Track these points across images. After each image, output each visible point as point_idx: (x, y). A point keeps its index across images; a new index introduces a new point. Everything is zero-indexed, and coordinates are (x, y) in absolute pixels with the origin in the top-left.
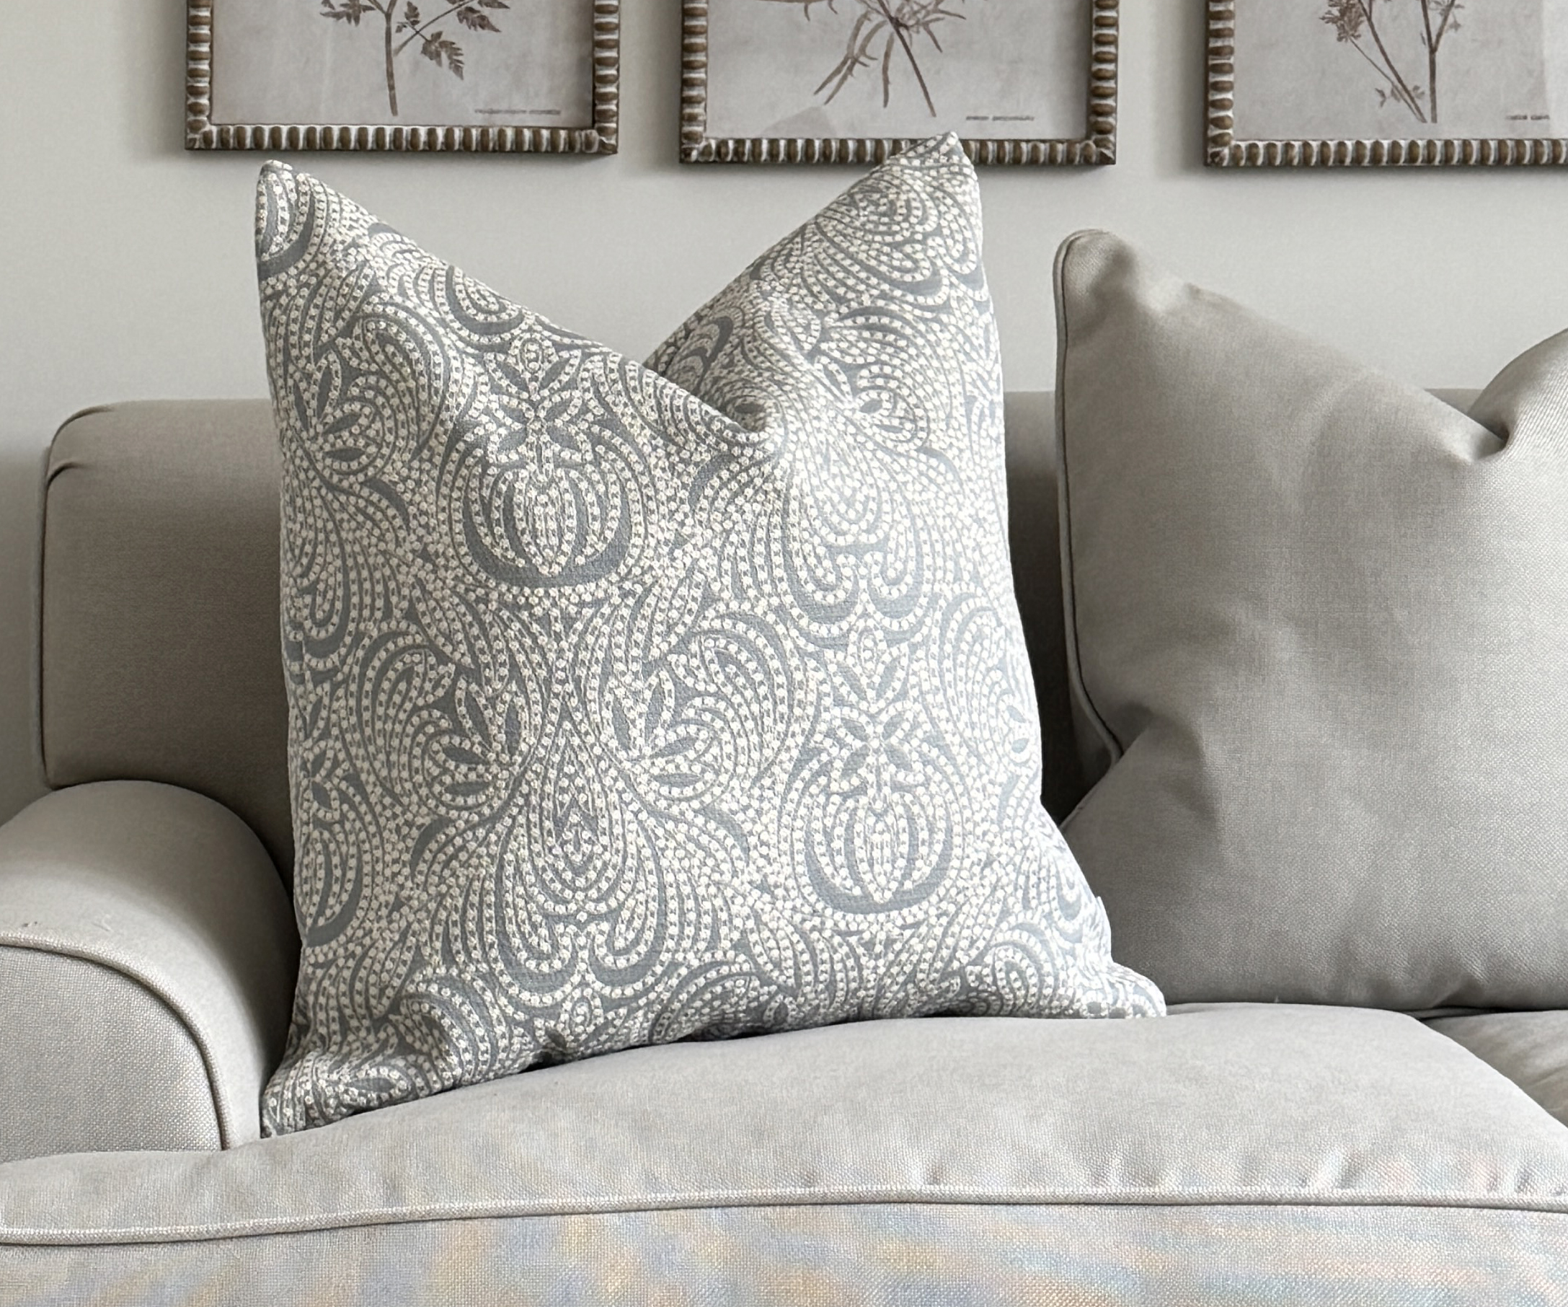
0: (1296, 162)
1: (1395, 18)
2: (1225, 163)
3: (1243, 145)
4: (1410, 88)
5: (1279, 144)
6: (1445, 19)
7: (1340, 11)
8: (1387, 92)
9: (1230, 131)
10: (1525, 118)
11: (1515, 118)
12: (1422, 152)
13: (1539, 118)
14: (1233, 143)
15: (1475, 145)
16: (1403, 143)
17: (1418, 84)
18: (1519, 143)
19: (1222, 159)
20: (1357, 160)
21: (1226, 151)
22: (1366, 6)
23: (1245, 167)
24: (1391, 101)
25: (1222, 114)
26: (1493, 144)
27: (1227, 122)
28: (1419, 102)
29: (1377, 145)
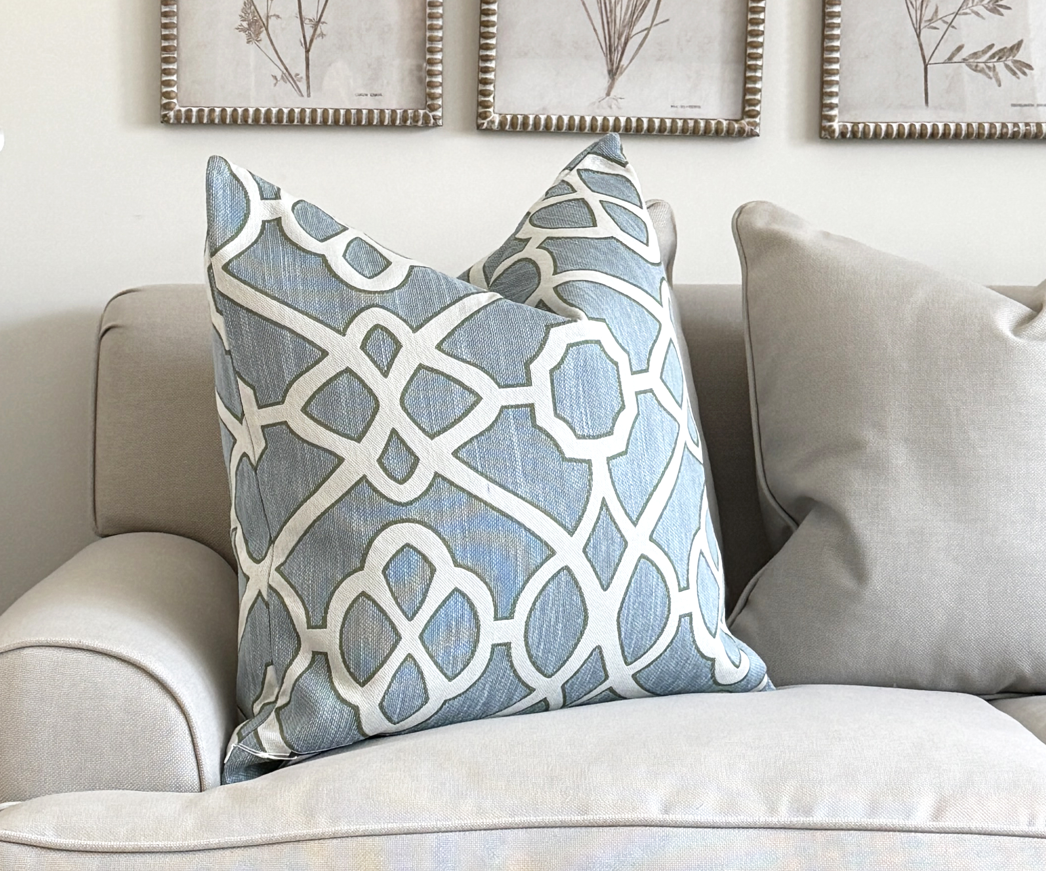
0: (217, 121)
1: (283, 29)
2: (171, 121)
3: (183, 110)
4: (293, 76)
5: (206, 110)
6: (315, 30)
7: (248, 25)
8: (279, 78)
9: (175, 101)
10: (367, 95)
11: (360, 95)
12: (297, 115)
13: (376, 95)
14: (177, 108)
15: (331, 112)
16: (286, 111)
17: (298, 72)
18: (359, 111)
19: (169, 119)
20: (256, 120)
21: (172, 114)
22: (265, 23)
23: (185, 123)
24: (281, 82)
25: (169, 89)
26: (342, 112)
27: (173, 95)
28: (298, 83)
29: (269, 111)
